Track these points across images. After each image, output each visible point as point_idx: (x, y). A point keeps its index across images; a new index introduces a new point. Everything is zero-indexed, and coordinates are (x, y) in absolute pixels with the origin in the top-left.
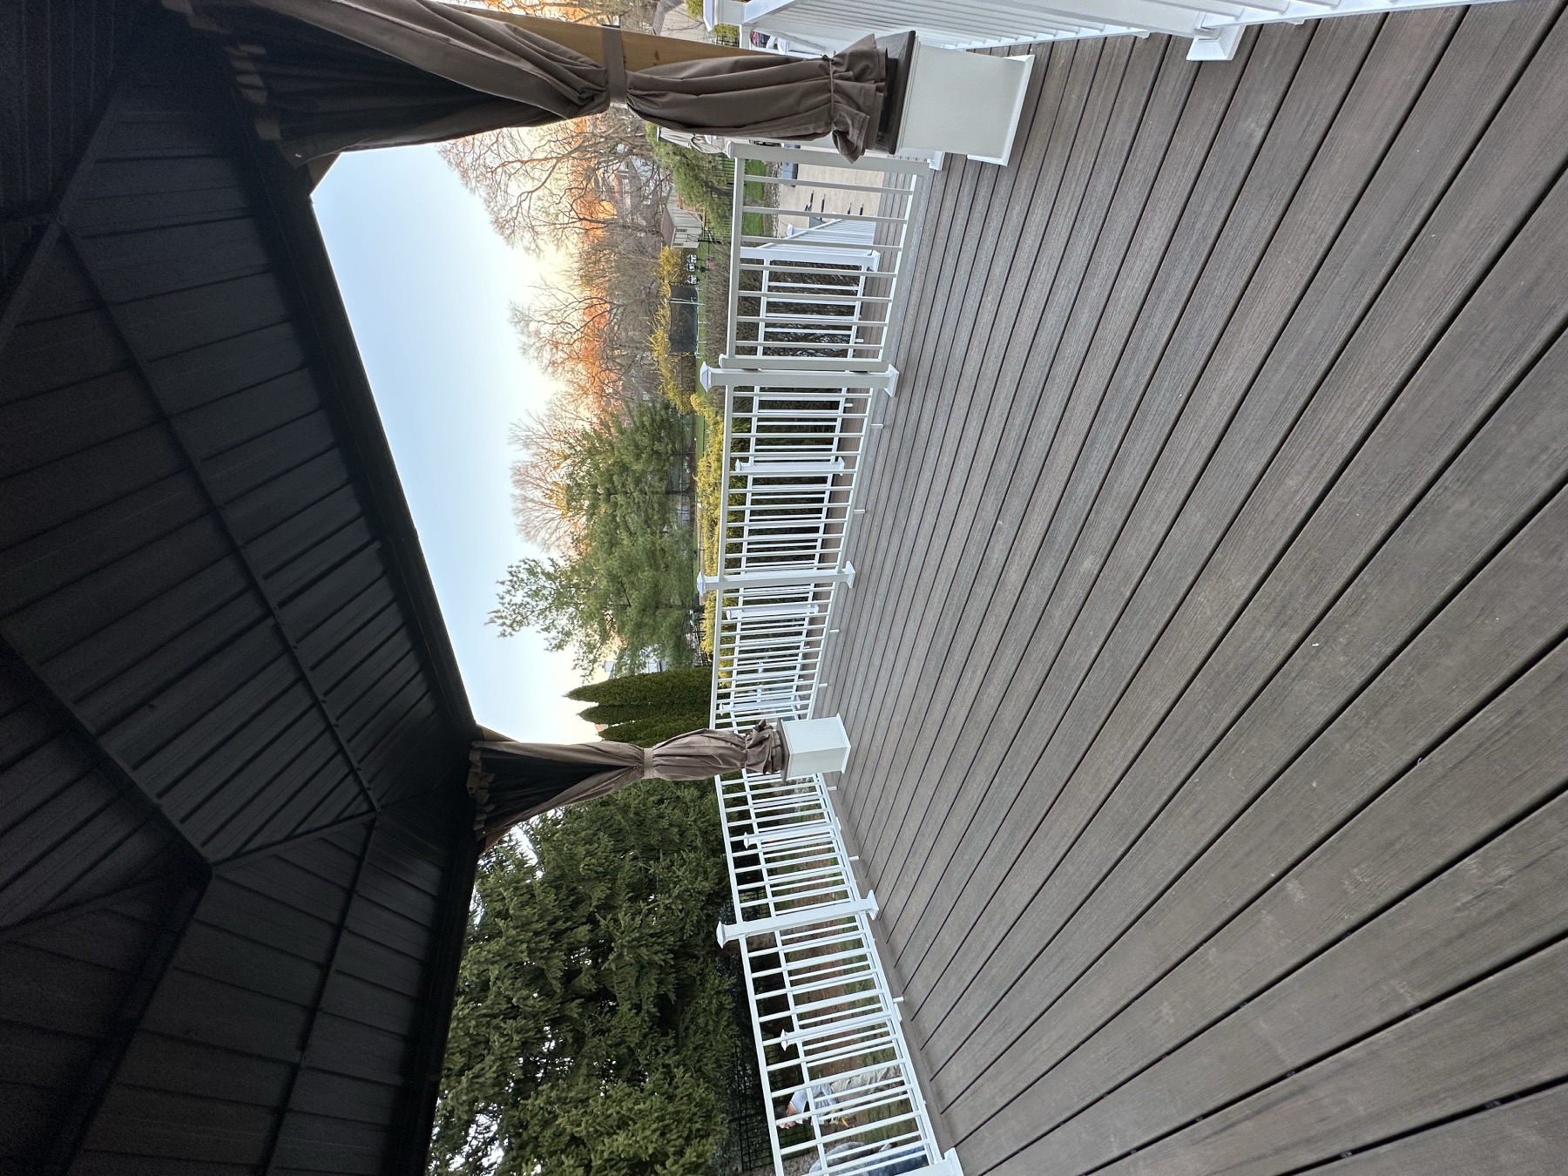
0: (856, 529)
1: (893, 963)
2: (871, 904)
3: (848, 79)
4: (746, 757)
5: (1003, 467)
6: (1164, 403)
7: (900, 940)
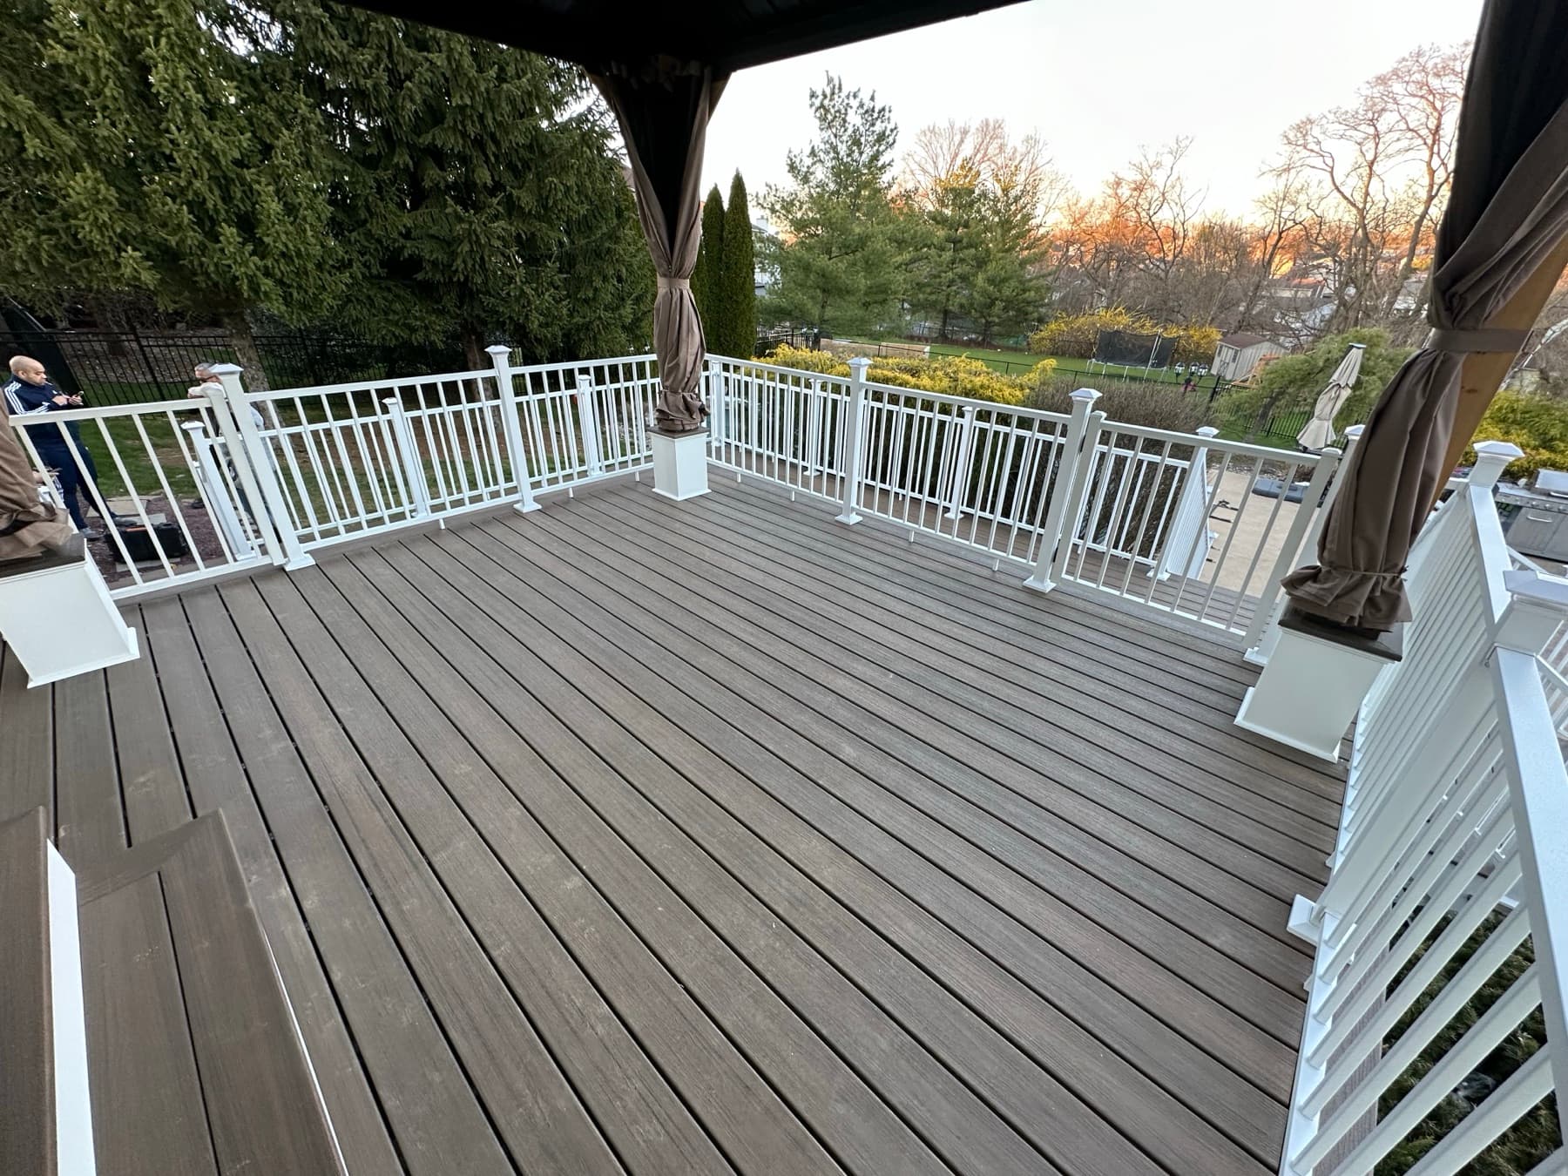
0: (894, 531)
1: (478, 523)
2: (529, 506)
3: (1373, 590)
4: (675, 392)
5: (944, 685)
6: (989, 835)
7: (497, 531)
